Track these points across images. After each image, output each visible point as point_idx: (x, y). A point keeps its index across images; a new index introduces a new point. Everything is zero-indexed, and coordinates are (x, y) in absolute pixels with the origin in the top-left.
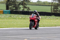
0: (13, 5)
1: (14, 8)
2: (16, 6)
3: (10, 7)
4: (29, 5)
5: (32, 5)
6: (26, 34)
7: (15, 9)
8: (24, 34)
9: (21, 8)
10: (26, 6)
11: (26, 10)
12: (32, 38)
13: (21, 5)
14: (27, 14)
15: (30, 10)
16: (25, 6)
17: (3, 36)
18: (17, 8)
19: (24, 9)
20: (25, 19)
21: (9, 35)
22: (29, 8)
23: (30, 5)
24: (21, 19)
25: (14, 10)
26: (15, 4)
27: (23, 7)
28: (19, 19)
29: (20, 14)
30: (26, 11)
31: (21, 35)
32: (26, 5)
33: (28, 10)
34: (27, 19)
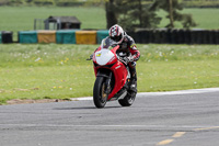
0: (133, 11)
1: (138, 22)
2: (143, 15)
3: (122, 16)
4: (190, 7)
5: (202, 7)
6: (180, 115)
7: (140, 26)
8: (171, 116)
9: (160, 19)
10: (178, 11)
11: (178, 26)
12: (203, 128)
13: (161, 7)
14: (182, 42)
15: (195, 25)
16: (174, 13)
17: (96, 127)
18: (145, 21)
19: (171, 25)
20: (176, 59)
21: (116, 122)
22: (189, 20)
23: (195, 7)
24: (163, 59)
25: (137, 30)
26: (140, 7)
27: (168, 17)
28: (154, 59)
29: (159, 42)
31: (161, 117)
32: (181, 9)
33: (185, 26)
34: (185, 59)
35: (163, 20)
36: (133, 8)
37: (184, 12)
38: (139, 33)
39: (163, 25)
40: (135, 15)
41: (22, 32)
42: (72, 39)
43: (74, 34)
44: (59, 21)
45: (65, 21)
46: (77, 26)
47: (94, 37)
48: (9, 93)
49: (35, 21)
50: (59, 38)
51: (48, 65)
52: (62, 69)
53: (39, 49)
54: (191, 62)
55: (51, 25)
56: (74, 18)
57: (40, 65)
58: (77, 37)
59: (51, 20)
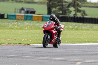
0: (59, 7)
1: (61, 12)
2: (64, 9)
3: (54, 9)
4: (84, 7)
5: (90, 7)
6: (79, 55)
7: (62, 14)
8: (75, 55)
9: (71, 11)
11: (79, 15)
13: (72, 6)
14: (81, 22)
15: (86, 15)
16: (78, 9)
17: (42, 58)
18: (64, 12)
19: (76, 14)
21: (51, 56)
22: (84, 13)
23: (86, 7)
24: (72, 29)
25: (61, 16)
26: (62, 5)
27: (75, 11)
28: (68, 29)
29: (70, 22)
30: (80, 17)
31: (71, 55)
32: (80, 7)
33: (82, 15)
34: (82, 30)
35: (72, 12)
36: (59, 6)
37: (82, 9)
38: (61, 17)
39: (72, 14)
40: (60, 9)
41: (9, 14)
42: (31, 18)
43: (32, 16)
44: (26, 10)
45: (28, 10)
46: (34, 12)
47: (41, 18)
48: (3, 41)
49: (15, 9)
50: (26, 17)
51: (20, 29)
52: (27, 31)
53: (16, 22)
54: (84, 31)
55: (22, 11)
56: (33, 9)
57: (17, 29)
58: (33, 18)
59: (22, 9)
